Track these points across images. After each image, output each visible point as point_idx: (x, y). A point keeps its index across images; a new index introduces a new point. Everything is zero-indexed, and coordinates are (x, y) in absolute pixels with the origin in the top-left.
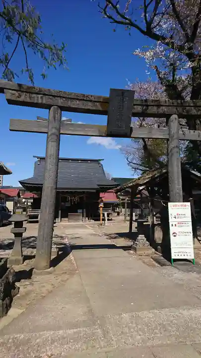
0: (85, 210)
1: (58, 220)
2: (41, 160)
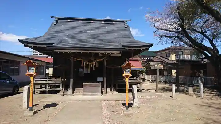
0: (105, 79)
1: (70, 91)
2: (58, 20)
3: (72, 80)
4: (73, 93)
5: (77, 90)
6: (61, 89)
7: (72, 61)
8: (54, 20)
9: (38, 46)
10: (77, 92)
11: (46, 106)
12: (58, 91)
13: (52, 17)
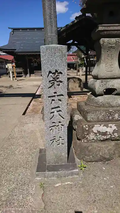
1: (28, 75)
2: (14, 31)
3: (28, 70)
4: (30, 76)
5: (31, 75)
6: (23, 75)
7: (27, 59)
8: (11, 30)
9: (5, 51)
10: (32, 76)
11: (20, 80)
12: (22, 76)
13: (9, 28)
